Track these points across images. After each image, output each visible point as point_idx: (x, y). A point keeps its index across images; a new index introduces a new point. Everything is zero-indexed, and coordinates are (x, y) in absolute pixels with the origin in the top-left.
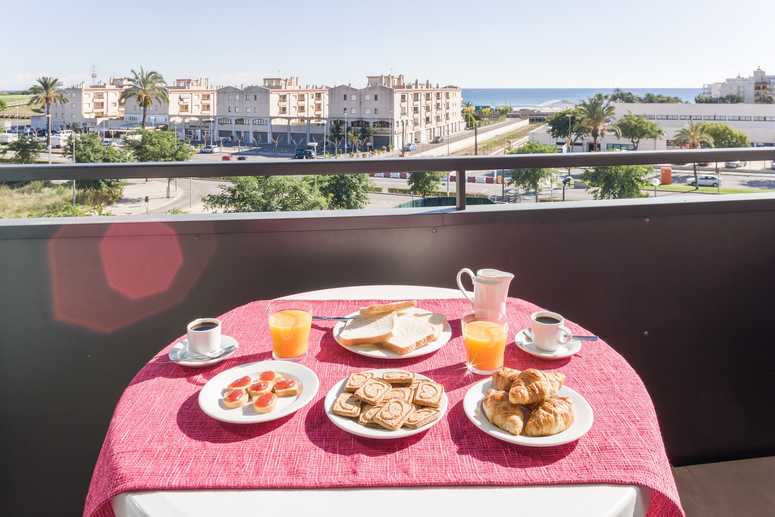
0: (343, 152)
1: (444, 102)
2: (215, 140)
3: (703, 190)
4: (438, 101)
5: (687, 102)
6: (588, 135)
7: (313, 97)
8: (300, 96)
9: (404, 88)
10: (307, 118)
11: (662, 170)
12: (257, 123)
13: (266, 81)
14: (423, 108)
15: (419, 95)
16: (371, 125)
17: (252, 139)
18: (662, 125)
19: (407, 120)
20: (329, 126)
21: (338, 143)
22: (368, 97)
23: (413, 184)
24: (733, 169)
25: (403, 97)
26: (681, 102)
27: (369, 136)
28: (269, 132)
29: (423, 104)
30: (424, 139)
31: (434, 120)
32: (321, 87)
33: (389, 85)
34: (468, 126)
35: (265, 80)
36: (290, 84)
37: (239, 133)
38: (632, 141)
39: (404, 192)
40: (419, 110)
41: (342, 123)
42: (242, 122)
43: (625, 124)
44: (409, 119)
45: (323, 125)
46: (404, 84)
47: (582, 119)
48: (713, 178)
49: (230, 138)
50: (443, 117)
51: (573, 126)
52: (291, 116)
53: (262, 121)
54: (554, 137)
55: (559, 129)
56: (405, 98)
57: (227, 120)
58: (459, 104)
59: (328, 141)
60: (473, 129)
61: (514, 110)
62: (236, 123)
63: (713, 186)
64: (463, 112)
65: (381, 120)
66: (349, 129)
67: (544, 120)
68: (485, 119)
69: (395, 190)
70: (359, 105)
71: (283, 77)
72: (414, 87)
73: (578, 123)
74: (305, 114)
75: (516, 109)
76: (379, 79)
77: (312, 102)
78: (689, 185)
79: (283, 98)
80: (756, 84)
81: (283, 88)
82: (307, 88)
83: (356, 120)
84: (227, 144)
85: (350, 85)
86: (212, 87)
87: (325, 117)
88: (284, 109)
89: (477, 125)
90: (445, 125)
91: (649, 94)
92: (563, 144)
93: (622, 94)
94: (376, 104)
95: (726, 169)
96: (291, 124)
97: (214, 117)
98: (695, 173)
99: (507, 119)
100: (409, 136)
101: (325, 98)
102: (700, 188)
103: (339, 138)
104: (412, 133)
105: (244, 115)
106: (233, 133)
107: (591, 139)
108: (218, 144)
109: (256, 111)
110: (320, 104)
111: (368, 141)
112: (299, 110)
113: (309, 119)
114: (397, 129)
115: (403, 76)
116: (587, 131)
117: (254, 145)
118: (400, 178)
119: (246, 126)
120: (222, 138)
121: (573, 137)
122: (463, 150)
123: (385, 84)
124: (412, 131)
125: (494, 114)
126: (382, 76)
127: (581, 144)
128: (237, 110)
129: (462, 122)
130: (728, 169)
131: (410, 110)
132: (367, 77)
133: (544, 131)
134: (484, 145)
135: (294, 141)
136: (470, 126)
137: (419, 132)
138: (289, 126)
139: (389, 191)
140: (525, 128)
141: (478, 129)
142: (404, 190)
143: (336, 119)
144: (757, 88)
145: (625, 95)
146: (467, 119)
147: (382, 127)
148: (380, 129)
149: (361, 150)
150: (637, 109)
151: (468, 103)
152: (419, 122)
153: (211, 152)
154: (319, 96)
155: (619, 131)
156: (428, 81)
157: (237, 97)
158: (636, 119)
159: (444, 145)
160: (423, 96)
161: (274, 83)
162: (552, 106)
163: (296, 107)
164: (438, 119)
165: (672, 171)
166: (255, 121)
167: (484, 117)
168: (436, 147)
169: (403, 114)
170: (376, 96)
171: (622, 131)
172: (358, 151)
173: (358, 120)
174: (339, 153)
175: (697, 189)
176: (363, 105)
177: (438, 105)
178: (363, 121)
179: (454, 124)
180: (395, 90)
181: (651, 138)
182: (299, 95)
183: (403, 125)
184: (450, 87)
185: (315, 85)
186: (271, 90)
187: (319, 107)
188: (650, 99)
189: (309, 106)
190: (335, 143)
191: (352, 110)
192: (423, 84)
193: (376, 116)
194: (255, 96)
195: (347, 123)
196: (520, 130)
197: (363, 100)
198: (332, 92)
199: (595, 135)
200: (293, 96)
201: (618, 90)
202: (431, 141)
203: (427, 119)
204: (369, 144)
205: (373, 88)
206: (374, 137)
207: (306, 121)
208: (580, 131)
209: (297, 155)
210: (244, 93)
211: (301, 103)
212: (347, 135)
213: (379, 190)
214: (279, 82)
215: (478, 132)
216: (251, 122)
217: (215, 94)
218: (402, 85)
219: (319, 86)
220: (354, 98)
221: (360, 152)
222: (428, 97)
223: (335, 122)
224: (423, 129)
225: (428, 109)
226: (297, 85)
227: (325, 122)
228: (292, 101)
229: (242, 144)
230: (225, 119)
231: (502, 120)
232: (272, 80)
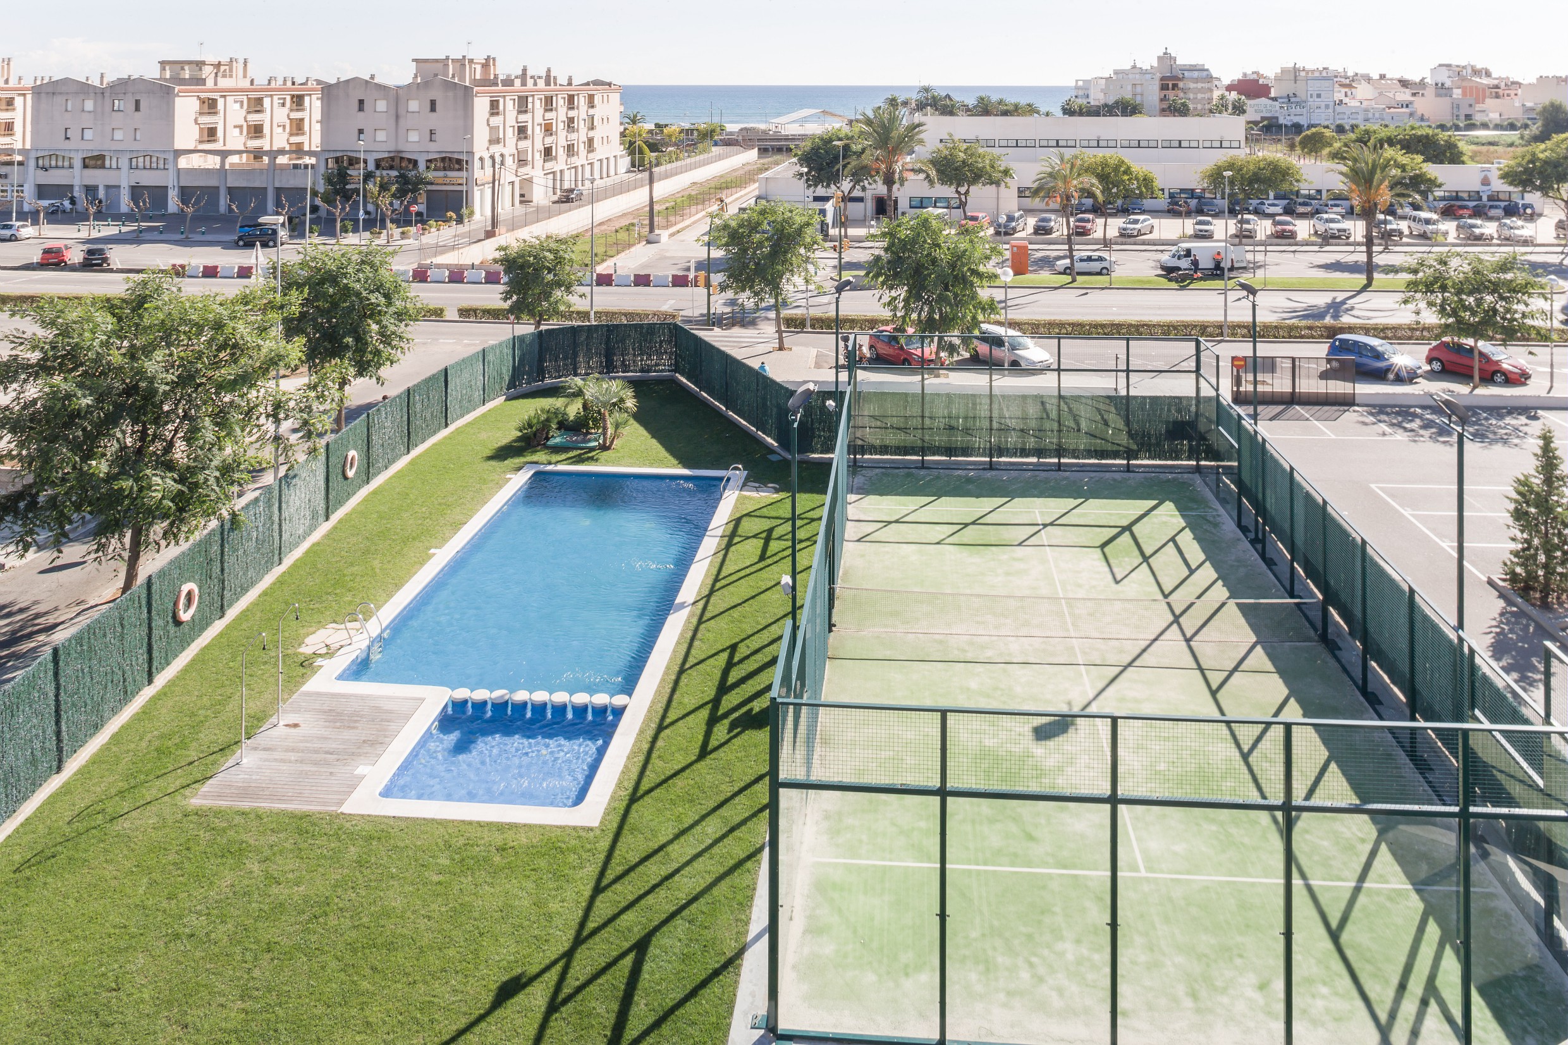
0: (355, 230)
1: (583, 115)
2: (26, 208)
3: (1085, 282)
4: (571, 114)
5: (1047, 114)
6: (875, 181)
7: (283, 105)
8: (253, 102)
9: (497, 85)
10: (267, 153)
11: (1013, 247)
12: (141, 165)
13: (167, 68)
14: (537, 129)
15: (530, 99)
16: (422, 166)
17: (125, 203)
18: (1008, 159)
19: (502, 155)
20: (322, 170)
21: (343, 209)
22: (414, 105)
23: (515, 298)
24: (1132, 239)
25: (494, 105)
26: (1038, 112)
27: (415, 190)
28: (170, 185)
29: (539, 119)
30: (541, 194)
31: (561, 154)
32: (304, 81)
33: (462, 78)
34: (633, 165)
35: (163, 64)
36: (229, 74)
37: (91, 190)
38: (958, 192)
39: (494, 315)
40: (530, 132)
41: (353, 161)
42: (99, 163)
43: (945, 158)
44: (506, 152)
45: (306, 166)
46: (496, 77)
47: (863, 150)
48: (1101, 259)
49: (67, 203)
50: (582, 146)
51: (846, 161)
52: (227, 148)
53: (154, 159)
54: (809, 186)
55: (820, 169)
56: (498, 107)
57: (60, 159)
58: (616, 119)
59: (318, 201)
60: (644, 171)
61: (728, 130)
62: (85, 166)
63: (1100, 273)
64: (623, 135)
65: (444, 155)
66: (368, 176)
67: (789, 150)
68: (670, 149)
69: (475, 311)
70: (392, 122)
71: (211, 58)
72: (518, 82)
73: (854, 157)
74: (264, 144)
75: (732, 127)
76: (440, 65)
77: (282, 115)
78: (1060, 273)
79: (210, 106)
80: (1162, 79)
81: (210, 83)
82: (269, 83)
83: (386, 155)
84: (56, 216)
85: (372, 77)
86: (20, 79)
87: (314, 148)
88: (212, 133)
89: (654, 162)
90: (586, 162)
91: (982, 99)
92: (826, 199)
93: (934, 97)
94: (433, 120)
95: (1120, 240)
96: (227, 167)
97: (22, 152)
98: (1071, 250)
99: (714, 149)
100: (508, 188)
101: (314, 106)
102: (1079, 278)
103: (347, 196)
104: (513, 183)
105: (106, 147)
106: (76, 189)
107: (881, 189)
108: (33, 217)
109: (138, 138)
110: (302, 120)
111: (415, 201)
112: (248, 133)
113: (274, 154)
114: (481, 174)
115: (494, 59)
116: (874, 173)
117: (130, 217)
118: (486, 283)
119: (111, 172)
120: (45, 203)
121: (846, 185)
122: (624, 215)
123: (453, 76)
124: (513, 178)
125: (688, 140)
126: (447, 58)
127: (860, 200)
128: (88, 134)
129: (622, 157)
130: (1124, 240)
131: (510, 131)
132: (413, 60)
133: (791, 173)
134: (667, 205)
135: (234, 207)
136: (638, 164)
137: (530, 181)
138: (222, 172)
139: (461, 315)
140: (751, 168)
141: (656, 170)
142: (494, 310)
143: (339, 154)
144: (1164, 87)
145: (940, 99)
146: (631, 148)
147: (445, 169)
148: (441, 174)
149: (397, 222)
150: (964, 128)
151: (635, 116)
152: (530, 158)
153: (13, 239)
154: (298, 101)
155: (933, 173)
156: (549, 70)
157: (89, 105)
158: (965, 146)
159: (583, 206)
160: (537, 103)
161: (187, 72)
162: (804, 120)
163: (241, 127)
164: (570, 150)
165: (1030, 247)
166: (134, 160)
167: (667, 145)
168: (566, 211)
169: (495, 141)
170: (433, 103)
171: (938, 171)
172: (389, 225)
173: (392, 155)
174: (345, 230)
175: (1074, 281)
176: (402, 121)
177: (571, 120)
178: (402, 158)
179: (605, 162)
180: (476, 89)
181: (991, 183)
182: (249, 99)
183: (494, 166)
184: (597, 83)
185: (289, 75)
186: (177, 89)
187: (298, 127)
188: (984, 108)
189: (275, 125)
190: (336, 207)
191: (378, 133)
192: (539, 77)
193: (433, 147)
194: (137, 102)
195: (365, 162)
196: (741, 172)
197: (402, 112)
198: (329, 92)
199: (889, 181)
200: (236, 102)
201: (927, 89)
202: (556, 198)
203: (548, 152)
204: (414, 208)
205: (426, 84)
206: (428, 192)
207: (266, 159)
208: (860, 174)
209: (240, 238)
210: (107, 94)
211: (254, 118)
212: (365, 189)
213: (437, 314)
214: (201, 69)
215: (656, 176)
216: (124, 163)
217: (29, 97)
218: (492, 77)
219: (300, 80)
220: (382, 105)
221: (394, 226)
222: (549, 104)
223: (337, 160)
224: (537, 171)
225: (548, 129)
226: (245, 76)
227: (313, 161)
228: (233, 113)
229: (100, 216)
230: (54, 158)
231: (704, 151)
232: (182, 64)
